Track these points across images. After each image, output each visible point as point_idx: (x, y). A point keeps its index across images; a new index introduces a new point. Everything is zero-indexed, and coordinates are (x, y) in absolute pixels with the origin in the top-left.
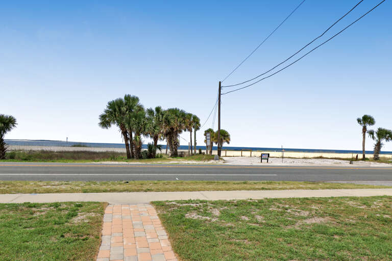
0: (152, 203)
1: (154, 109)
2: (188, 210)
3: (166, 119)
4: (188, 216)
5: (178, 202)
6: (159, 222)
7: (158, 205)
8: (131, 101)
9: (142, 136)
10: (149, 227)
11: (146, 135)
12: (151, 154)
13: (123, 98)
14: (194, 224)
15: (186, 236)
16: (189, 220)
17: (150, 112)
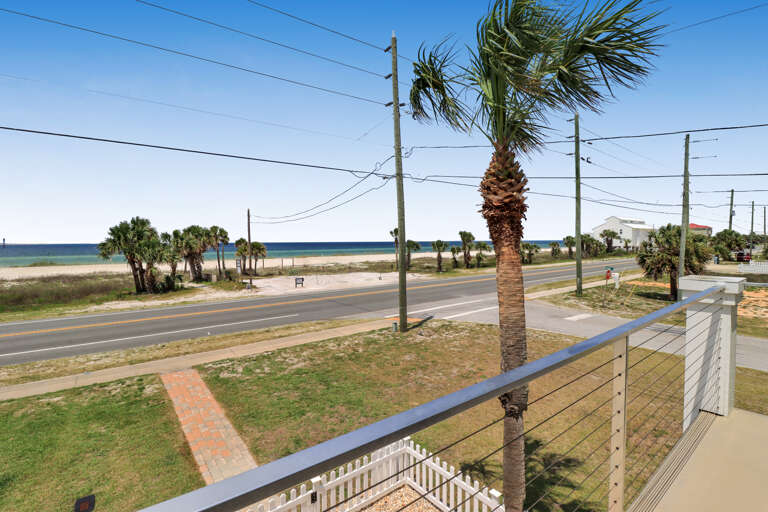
0: (193, 367)
1: (171, 233)
2: (221, 370)
3: (187, 243)
4: (221, 376)
5: (214, 363)
6: (203, 384)
7: (200, 368)
8: (140, 224)
9: (156, 265)
10: (198, 388)
11: (160, 261)
12: (170, 286)
13: (129, 222)
14: (226, 381)
15: (221, 390)
16: (223, 379)
17: (166, 236)
